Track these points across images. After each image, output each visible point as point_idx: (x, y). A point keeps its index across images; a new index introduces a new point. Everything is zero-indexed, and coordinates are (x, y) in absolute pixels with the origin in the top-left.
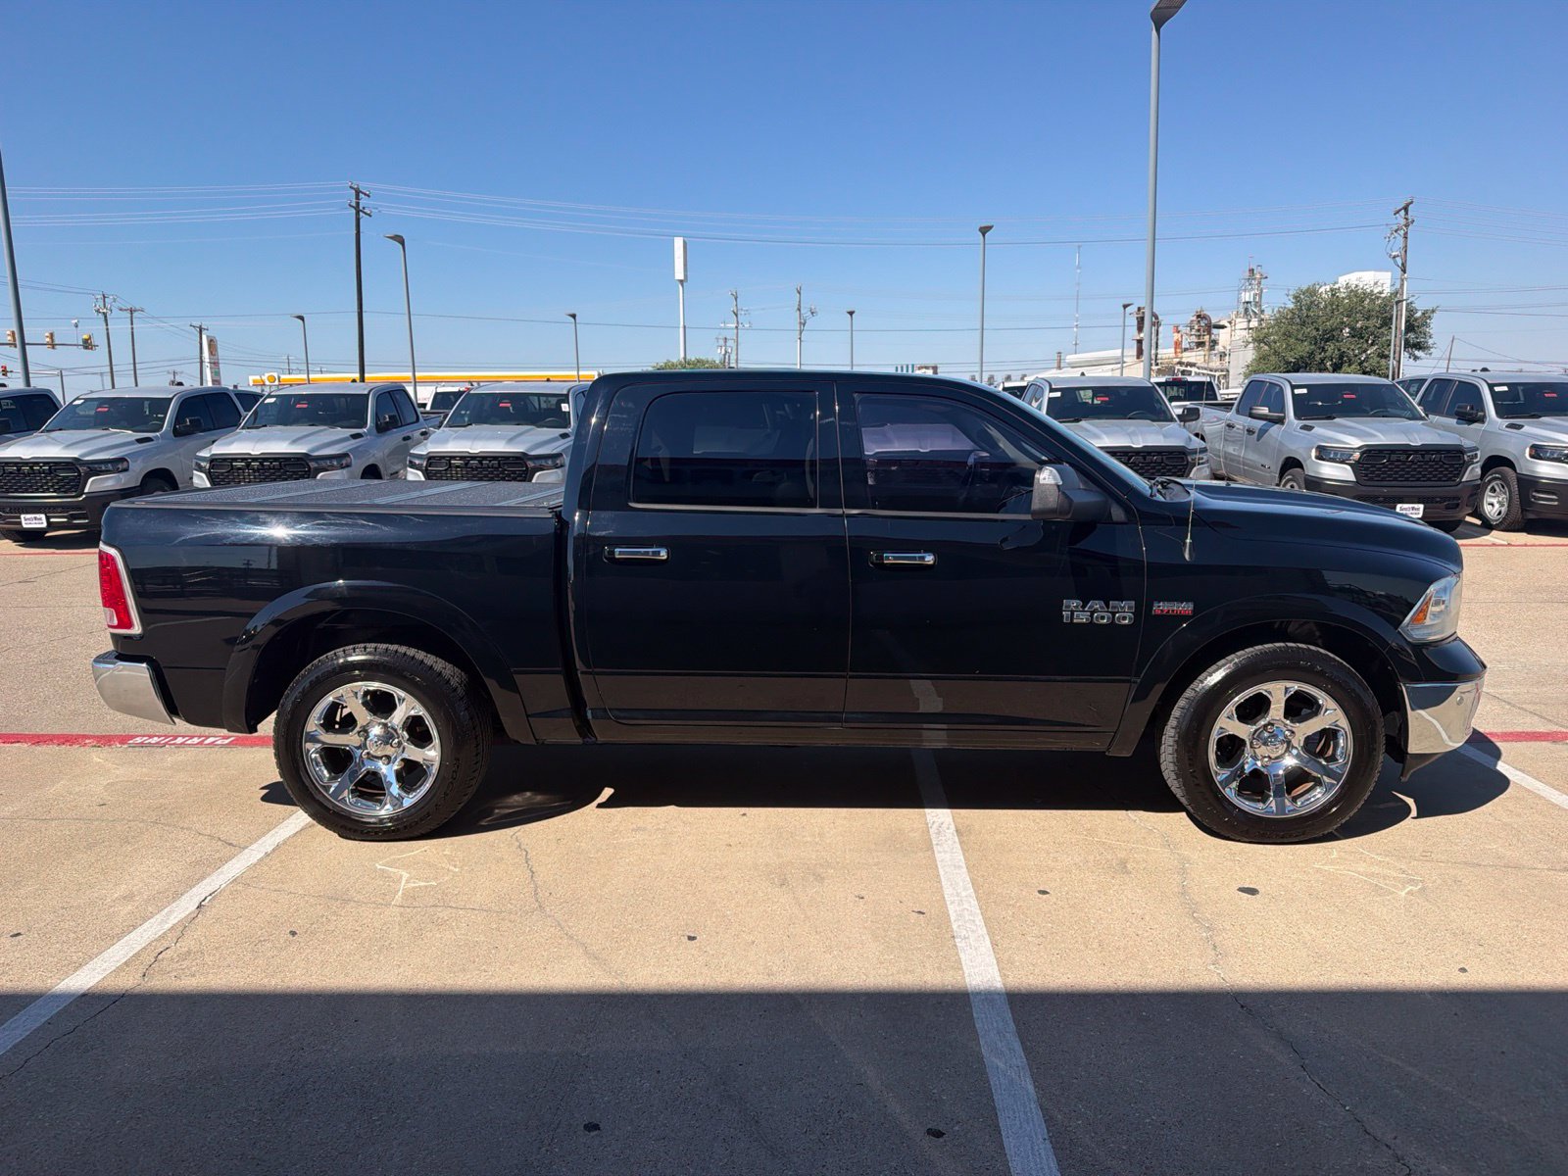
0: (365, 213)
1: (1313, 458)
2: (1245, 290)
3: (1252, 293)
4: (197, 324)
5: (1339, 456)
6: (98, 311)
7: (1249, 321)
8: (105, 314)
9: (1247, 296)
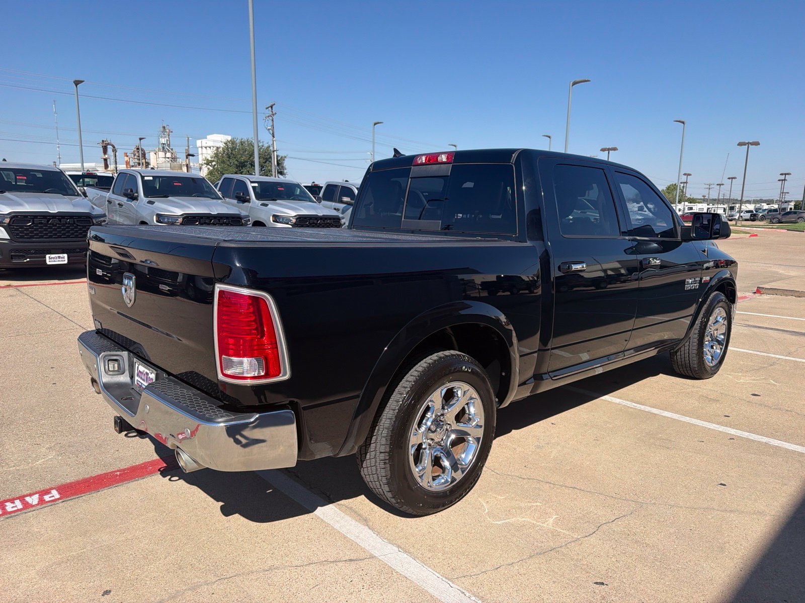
1: (272, 221)
2: (162, 137)
3: (166, 139)
5: (285, 221)
7: (166, 154)
9: (163, 141)
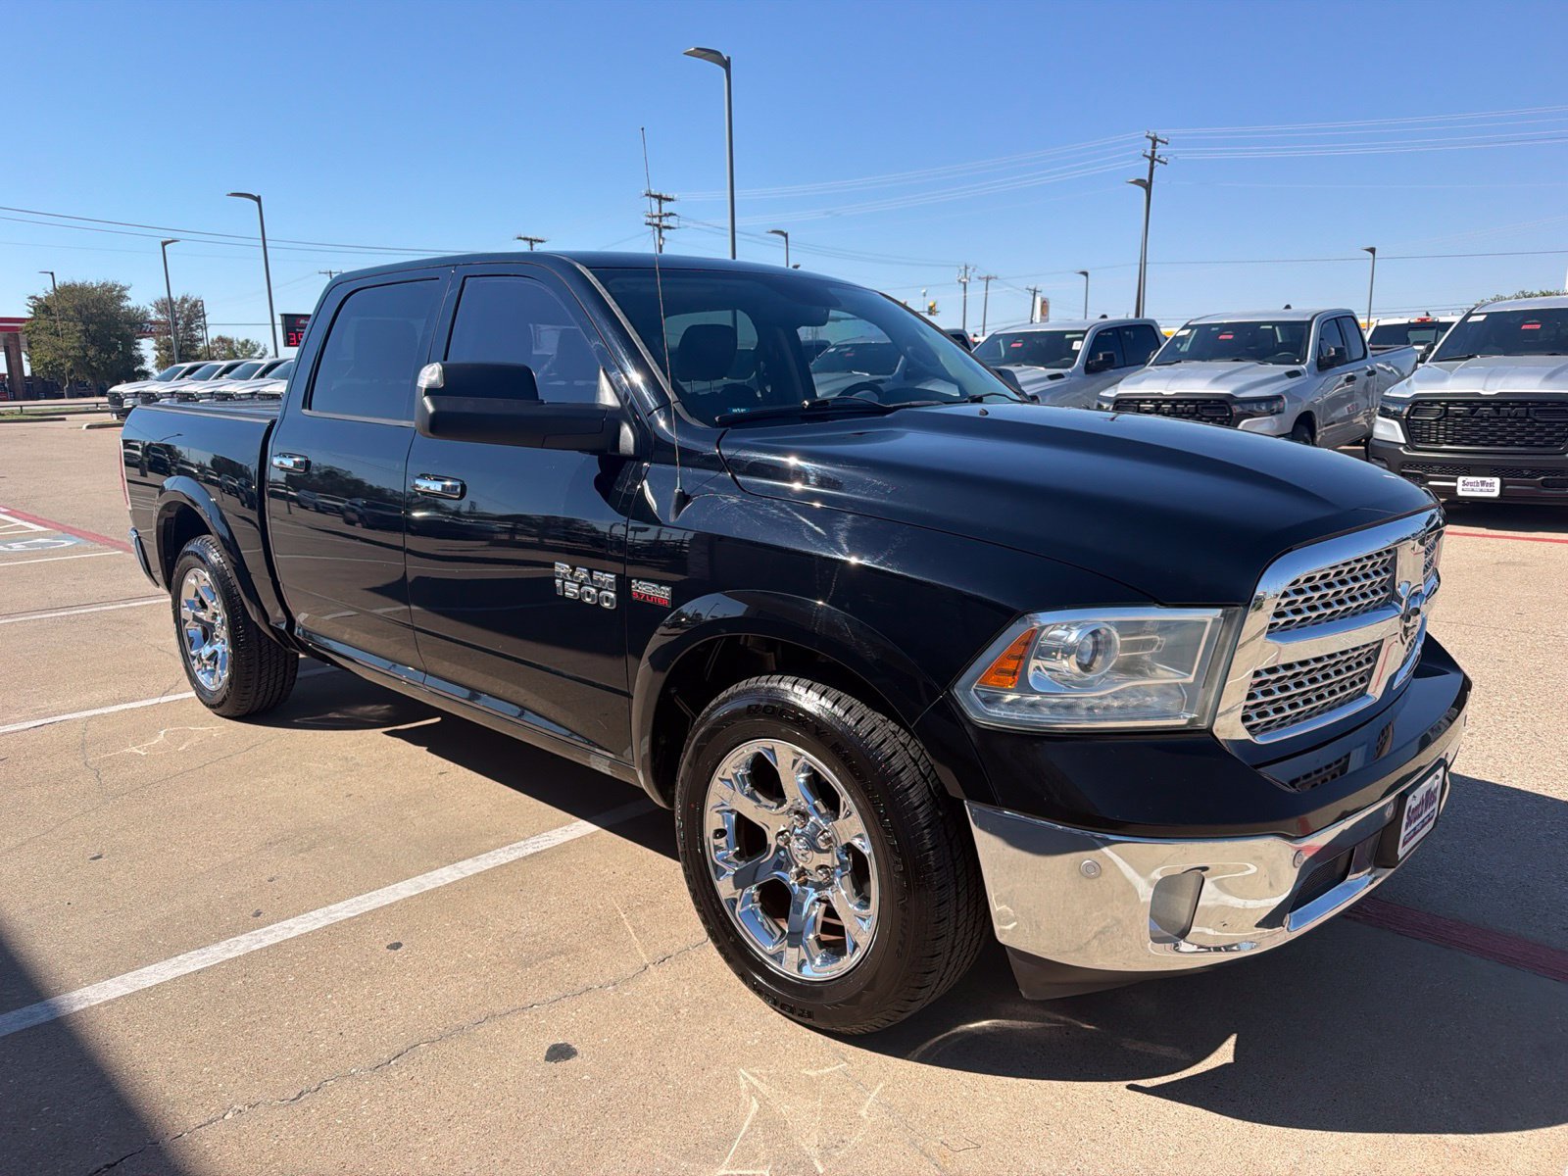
0: (1161, 162)
4: (1032, 287)
6: (960, 281)
8: (965, 284)
